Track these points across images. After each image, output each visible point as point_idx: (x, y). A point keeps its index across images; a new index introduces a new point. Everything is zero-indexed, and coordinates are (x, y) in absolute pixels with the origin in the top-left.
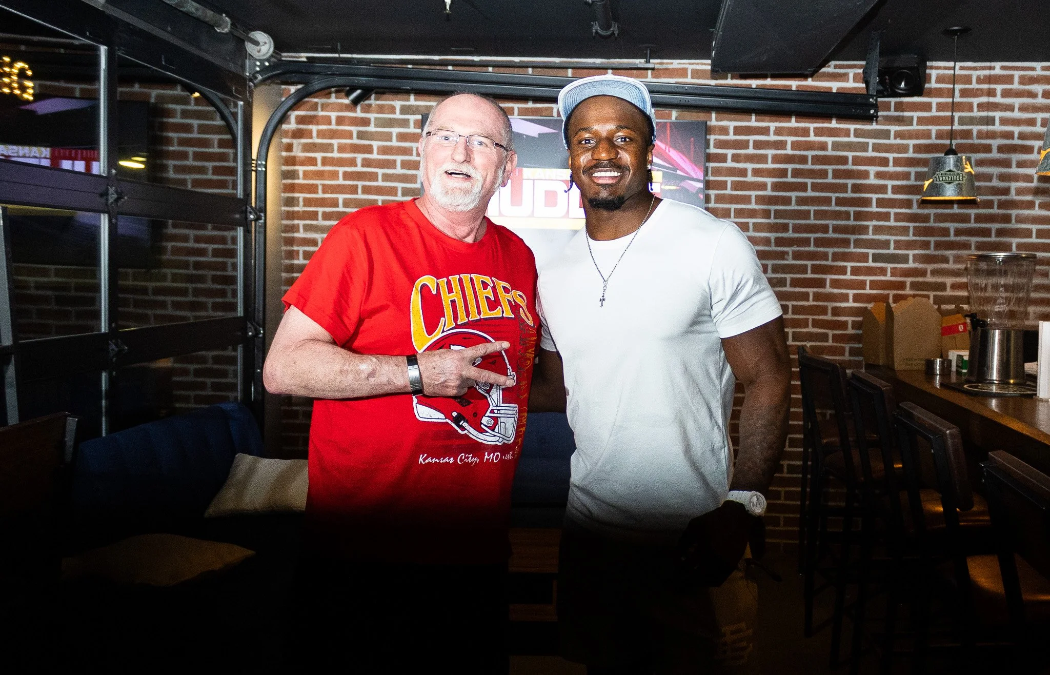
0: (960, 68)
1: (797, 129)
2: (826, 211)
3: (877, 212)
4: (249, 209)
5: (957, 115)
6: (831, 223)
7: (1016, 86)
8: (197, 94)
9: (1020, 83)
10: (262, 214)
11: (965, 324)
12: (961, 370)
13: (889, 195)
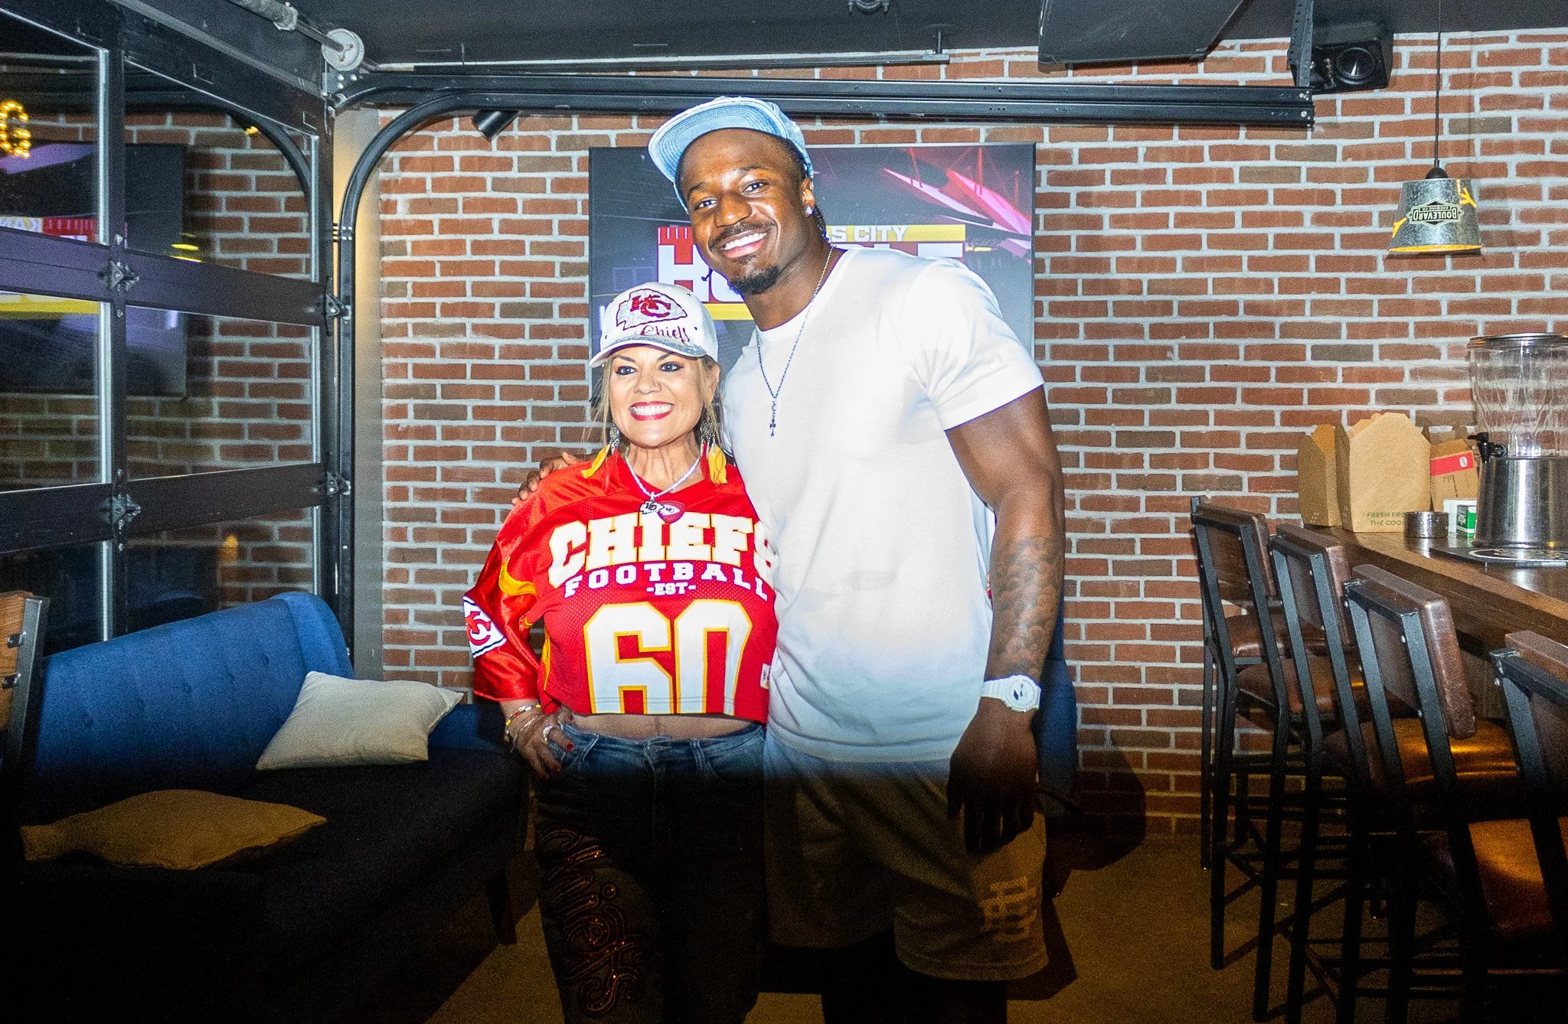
0: (1449, 41)
1: (1182, 149)
2: (1233, 280)
3: (1318, 279)
4: (329, 300)
5: (1446, 118)
6: (1242, 298)
7: (1545, 66)
8: (253, 130)
9: (1552, 62)
10: (349, 307)
11: (1468, 456)
12: (1465, 530)
13: (1338, 251)
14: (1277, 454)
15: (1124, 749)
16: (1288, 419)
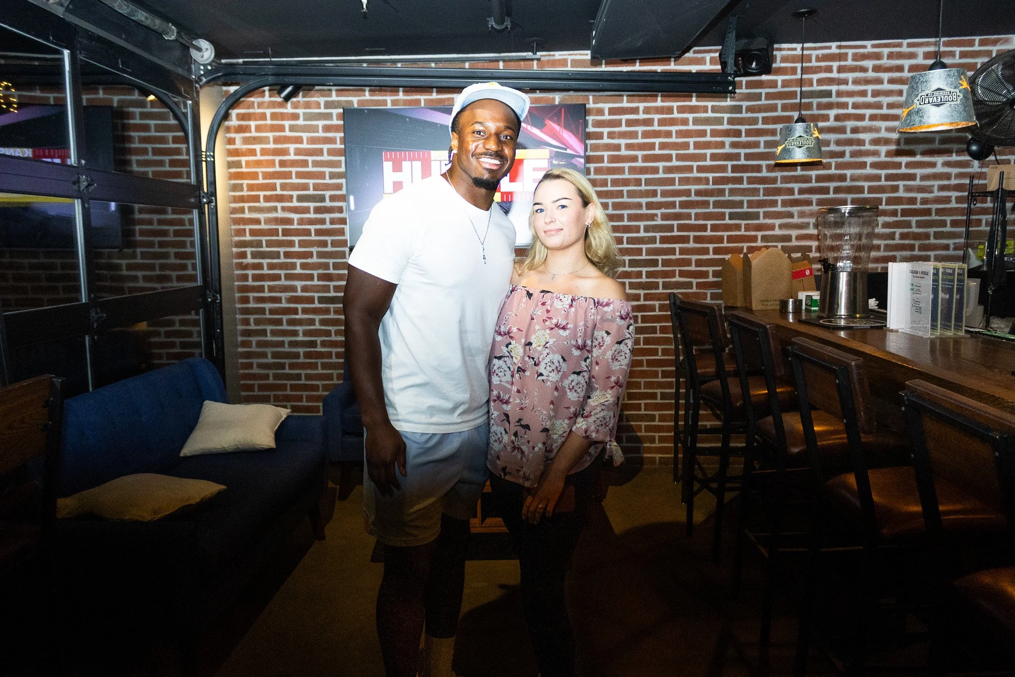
0: (801, 48)
1: (663, 108)
2: (689, 178)
4: (202, 194)
5: (799, 90)
6: (693, 187)
7: (850, 62)
8: (152, 97)
9: (853, 60)
10: (213, 198)
11: (810, 270)
12: (812, 308)
13: (743, 162)
14: (711, 269)
15: (632, 423)
16: (717, 251)
